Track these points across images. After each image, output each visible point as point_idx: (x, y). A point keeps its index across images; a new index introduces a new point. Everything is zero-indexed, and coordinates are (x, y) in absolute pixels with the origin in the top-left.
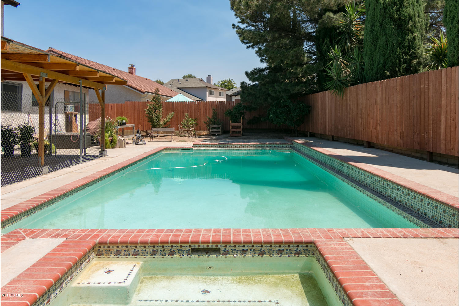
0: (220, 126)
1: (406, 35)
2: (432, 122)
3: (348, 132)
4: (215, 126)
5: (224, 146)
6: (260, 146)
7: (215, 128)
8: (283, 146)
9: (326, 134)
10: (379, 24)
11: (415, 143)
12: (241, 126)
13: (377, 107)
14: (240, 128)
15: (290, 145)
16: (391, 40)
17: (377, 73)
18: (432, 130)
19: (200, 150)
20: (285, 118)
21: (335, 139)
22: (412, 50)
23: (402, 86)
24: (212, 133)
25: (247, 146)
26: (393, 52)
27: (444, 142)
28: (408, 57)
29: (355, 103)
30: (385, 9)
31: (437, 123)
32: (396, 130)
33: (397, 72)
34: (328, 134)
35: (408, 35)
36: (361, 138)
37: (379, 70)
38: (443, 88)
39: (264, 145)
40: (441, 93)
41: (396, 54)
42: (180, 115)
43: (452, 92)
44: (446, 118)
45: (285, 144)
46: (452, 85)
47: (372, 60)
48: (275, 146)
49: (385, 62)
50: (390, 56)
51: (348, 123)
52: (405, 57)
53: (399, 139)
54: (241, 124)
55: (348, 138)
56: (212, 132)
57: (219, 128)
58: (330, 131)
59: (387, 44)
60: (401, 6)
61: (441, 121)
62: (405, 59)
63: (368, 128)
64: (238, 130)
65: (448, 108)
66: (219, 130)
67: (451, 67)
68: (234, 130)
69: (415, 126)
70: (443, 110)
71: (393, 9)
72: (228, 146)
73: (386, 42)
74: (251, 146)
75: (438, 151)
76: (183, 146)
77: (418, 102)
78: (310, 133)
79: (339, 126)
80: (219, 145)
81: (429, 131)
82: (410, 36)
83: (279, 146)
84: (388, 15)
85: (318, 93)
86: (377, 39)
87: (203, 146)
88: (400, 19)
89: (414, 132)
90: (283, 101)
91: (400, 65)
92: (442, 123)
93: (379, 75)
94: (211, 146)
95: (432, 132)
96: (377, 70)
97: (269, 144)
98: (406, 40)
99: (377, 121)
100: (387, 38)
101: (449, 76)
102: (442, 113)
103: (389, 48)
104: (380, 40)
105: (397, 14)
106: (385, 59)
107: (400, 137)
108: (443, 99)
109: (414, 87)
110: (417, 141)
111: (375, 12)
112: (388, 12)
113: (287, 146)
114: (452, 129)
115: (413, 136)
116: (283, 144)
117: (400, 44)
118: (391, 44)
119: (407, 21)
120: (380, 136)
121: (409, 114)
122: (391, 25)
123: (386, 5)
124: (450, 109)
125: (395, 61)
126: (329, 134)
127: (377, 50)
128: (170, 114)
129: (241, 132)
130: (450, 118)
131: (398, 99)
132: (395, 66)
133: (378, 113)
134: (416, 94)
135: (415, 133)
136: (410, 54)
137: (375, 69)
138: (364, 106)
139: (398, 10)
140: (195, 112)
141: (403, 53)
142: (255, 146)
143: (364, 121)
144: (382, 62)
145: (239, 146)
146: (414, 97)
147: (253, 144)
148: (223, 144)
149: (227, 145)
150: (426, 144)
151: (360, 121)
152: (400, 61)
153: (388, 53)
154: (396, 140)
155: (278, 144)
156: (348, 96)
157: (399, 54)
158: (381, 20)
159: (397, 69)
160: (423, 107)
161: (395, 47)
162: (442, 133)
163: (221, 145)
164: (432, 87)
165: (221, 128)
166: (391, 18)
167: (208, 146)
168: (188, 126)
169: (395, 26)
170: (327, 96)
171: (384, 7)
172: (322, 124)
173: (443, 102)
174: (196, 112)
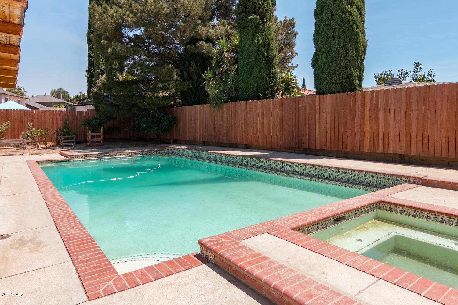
0: (74, 136)
1: (271, 68)
2: (308, 129)
3: (225, 138)
4: (67, 136)
5: (104, 155)
6: (140, 153)
7: (68, 138)
8: (160, 152)
9: (197, 140)
10: (254, 58)
11: (293, 143)
12: (101, 136)
13: (257, 120)
14: (101, 138)
15: (166, 151)
16: (262, 71)
17: (252, 94)
18: (308, 134)
19: (78, 161)
20: (156, 127)
21: (205, 144)
22: (275, 80)
23: (282, 104)
24: (65, 144)
25: (128, 154)
26: (264, 80)
27: (318, 141)
28: (273, 84)
29: (233, 115)
30: (259, 48)
31: (313, 129)
32: (276, 135)
33: (266, 94)
34: (198, 140)
35: (272, 69)
36: (239, 142)
37: (254, 92)
38: (317, 107)
39: (143, 152)
40: (315, 111)
41: (265, 81)
42: (18, 125)
43: (324, 111)
44: (320, 126)
45: (162, 150)
46: (324, 105)
47: (248, 84)
48: (153, 153)
49: (258, 86)
50: (262, 83)
51: (225, 131)
52: (270, 84)
53: (279, 141)
54: (101, 134)
55: (224, 142)
56: (64, 142)
57: (73, 138)
58: (202, 137)
59: (260, 74)
60: (268, 48)
61: (315, 128)
62: (271, 85)
63: (247, 134)
64: (98, 139)
65: (321, 121)
66: (72, 140)
67: (323, 95)
68: (94, 140)
69: (293, 132)
70: (317, 121)
71: (264, 49)
72: (108, 156)
73: (259, 72)
74: (131, 154)
75: (313, 147)
76: (51, 159)
77: (296, 116)
78: (173, 140)
79: (213, 133)
80: (99, 155)
81: (306, 135)
82: (273, 70)
83: (157, 153)
84: (261, 53)
85: (186, 107)
86: (252, 69)
87: (81, 156)
88: (268, 56)
89: (292, 136)
90: (152, 113)
91: (268, 90)
92: (316, 130)
93: (253, 96)
94: (90, 156)
95: (308, 135)
96: (253, 92)
97: (148, 151)
98: (271, 72)
99: (257, 129)
100: (260, 69)
101: (322, 100)
102: (316, 123)
103: (261, 76)
104: (254, 70)
105: (266, 53)
106: (258, 85)
107: (280, 140)
108: (317, 114)
109: (293, 106)
110: (296, 142)
111: (251, 48)
112: (261, 50)
113: (163, 152)
114: (324, 133)
115: (292, 139)
116: (160, 150)
117: (268, 74)
118: (263, 74)
119: (272, 60)
120: (260, 140)
121: (288, 124)
122: (262, 60)
123: (260, 45)
124: (323, 121)
125: (265, 87)
126: (200, 140)
127: (253, 77)
128: (3, 123)
129: (102, 141)
130: (322, 126)
131: (278, 113)
132: (265, 90)
133: (258, 123)
134: (294, 111)
135: (294, 136)
136: (273, 82)
137: (250, 91)
138: (243, 118)
139: (267, 50)
140: (38, 121)
141: (270, 81)
142: (135, 154)
143: (243, 129)
144: (256, 86)
145: (120, 155)
146: (293, 112)
147: (133, 152)
148: (103, 153)
149: (107, 154)
150: (303, 143)
151: (239, 129)
152: (268, 87)
153: (260, 80)
154: (276, 142)
155: (156, 151)
156: (225, 110)
157: (268, 82)
158: (255, 55)
159: (266, 92)
160: (300, 119)
161: (265, 76)
162: (316, 137)
163: (101, 155)
164: (308, 106)
165: (75, 138)
166: (262, 55)
167: (87, 157)
168: (33, 137)
169: (265, 61)
170: (198, 109)
171: (258, 47)
172: (190, 132)
173: (317, 116)
174: (40, 121)
